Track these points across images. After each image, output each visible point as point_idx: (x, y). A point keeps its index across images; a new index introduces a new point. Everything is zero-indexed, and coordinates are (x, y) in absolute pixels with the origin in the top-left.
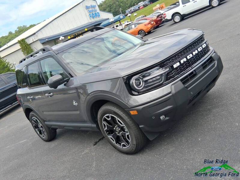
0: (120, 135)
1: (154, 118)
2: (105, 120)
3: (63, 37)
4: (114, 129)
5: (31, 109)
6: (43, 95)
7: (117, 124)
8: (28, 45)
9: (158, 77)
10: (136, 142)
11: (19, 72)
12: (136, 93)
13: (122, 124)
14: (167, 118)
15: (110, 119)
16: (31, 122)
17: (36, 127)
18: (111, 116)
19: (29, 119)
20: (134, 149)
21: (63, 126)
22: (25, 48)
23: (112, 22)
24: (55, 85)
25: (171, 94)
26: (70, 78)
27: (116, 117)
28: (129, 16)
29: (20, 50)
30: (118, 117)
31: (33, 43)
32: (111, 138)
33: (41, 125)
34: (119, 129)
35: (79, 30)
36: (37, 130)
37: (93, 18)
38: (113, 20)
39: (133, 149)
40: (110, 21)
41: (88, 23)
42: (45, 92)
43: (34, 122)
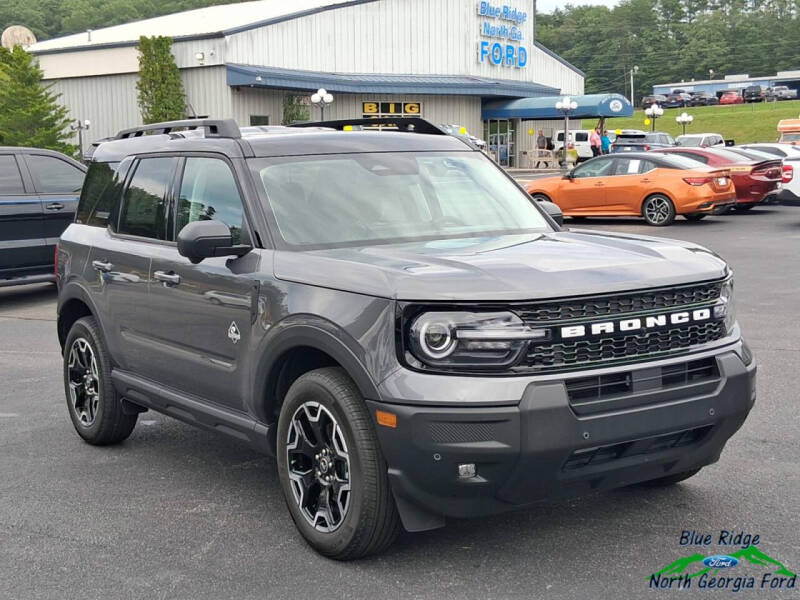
0: (326, 484)
1: (437, 458)
2: (302, 417)
3: (328, 92)
4: (317, 457)
5: (90, 307)
6: (146, 278)
7: (330, 443)
8: (173, 68)
9: (503, 345)
10: (360, 524)
11: (98, 171)
12: (416, 364)
13: (342, 449)
14: (481, 480)
15: (316, 419)
16: (65, 353)
17: (75, 375)
18: (322, 411)
19: (62, 343)
20: (346, 542)
21: (166, 399)
22: (158, 77)
23: (566, 111)
24: (198, 250)
25: (516, 409)
26: (252, 249)
27: (335, 422)
28: (653, 117)
29: (133, 77)
30: (338, 423)
31: (195, 71)
32: (296, 483)
33: (96, 377)
34: (331, 464)
35: (408, 91)
36: (73, 386)
37: (492, 65)
38: (574, 105)
39: (341, 542)
40: (559, 105)
41: (461, 77)
42: (158, 265)
43: (76, 356)
